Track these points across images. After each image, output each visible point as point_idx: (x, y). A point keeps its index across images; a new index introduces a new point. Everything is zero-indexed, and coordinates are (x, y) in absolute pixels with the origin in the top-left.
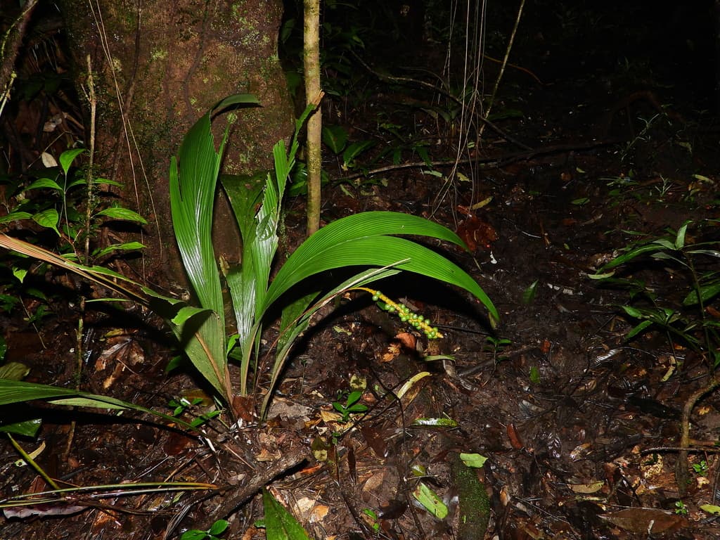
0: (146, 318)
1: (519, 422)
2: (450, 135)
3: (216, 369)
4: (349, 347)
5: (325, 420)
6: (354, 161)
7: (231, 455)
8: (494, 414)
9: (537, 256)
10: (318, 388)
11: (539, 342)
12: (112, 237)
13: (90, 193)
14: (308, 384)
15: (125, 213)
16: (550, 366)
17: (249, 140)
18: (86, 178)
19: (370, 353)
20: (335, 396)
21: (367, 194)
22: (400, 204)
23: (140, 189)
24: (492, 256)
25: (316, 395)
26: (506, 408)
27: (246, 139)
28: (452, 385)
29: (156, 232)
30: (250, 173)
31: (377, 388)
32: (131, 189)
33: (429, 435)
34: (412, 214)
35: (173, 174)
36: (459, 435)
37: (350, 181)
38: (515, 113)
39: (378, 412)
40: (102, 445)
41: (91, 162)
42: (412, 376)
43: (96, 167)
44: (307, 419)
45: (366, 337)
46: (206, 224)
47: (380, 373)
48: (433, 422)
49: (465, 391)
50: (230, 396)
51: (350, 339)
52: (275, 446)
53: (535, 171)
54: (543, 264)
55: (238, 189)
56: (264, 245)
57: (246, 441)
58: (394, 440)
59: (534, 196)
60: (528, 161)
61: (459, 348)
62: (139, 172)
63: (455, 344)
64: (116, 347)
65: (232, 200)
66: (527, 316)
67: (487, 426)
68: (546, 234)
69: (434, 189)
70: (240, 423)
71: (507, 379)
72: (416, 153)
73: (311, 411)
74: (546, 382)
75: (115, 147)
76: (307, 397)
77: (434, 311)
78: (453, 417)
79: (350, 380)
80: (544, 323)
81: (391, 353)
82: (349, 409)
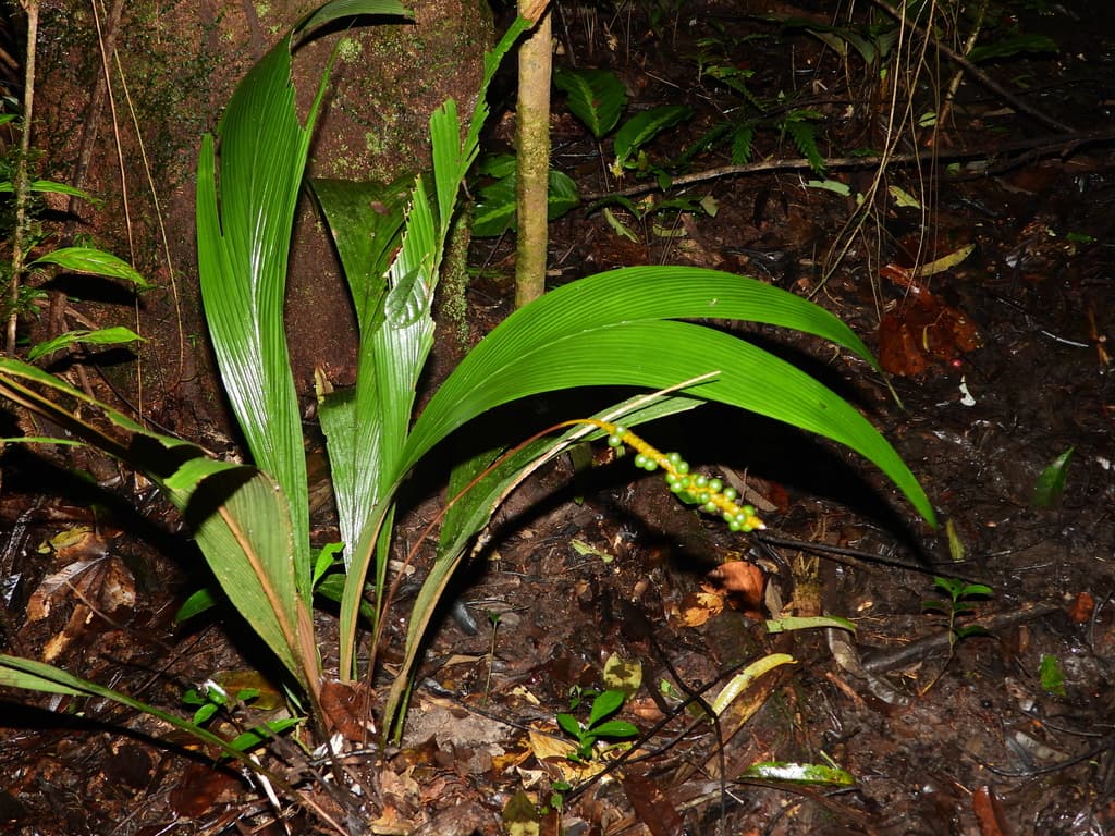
0: (143, 504)
1: (1006, 784)
2: (876, 95)
3: (279, 611)
4: (606, 592)
5: (540, 755)
6: (642, 154)
7: (314, 817)
8: (945, 762)
9: (1077, 389)
10: (528, 682)
11: (1068, 597)
12: (74, 318)
13: (20, 214)
14: (506, 672)
15: (98, 261)
16: (1092, 655)
17: (386, 99)
18: (14, 179)
19: (653, 605)
20: (565, 701)
21: (666, 233)
22: (746, 259)
23: (137, 209)
24: (963, 388)
25: (523, 698)
26: (976, 748)
27: (379, 98)
28: (846, 688)
29: (171, 309)
30: (387, 178)
31: (665, 686)
32: (118, 210)
33: (784, 803)
34: (775, 284)
35: (205, 175)
36: (856, 806)
37: (627, 202)
38: (1038, 43)
39: (663, 743)
40: (33, 787)
41: (25, 143)
42: (749, 661)
43: (36, 155)
44: (497, 751)
45: (647, 568)
46: (273, 287)
47: (675, 654)
48: (794, 772)
49: (876, 705)
50: (316, 680)
51: (608, 571)
52: (415, 802)
53: (1087, 185)
54: (1089, 411)
55: (354, 211)
56: (403, 339)
57: (349, 786)
58: (699, 809)
59: (1079, 245)
60: (1065, 159)
61: (870, 604)
62: (135, 169)
63: (862, 592)
64: (75, 568)
65: (339, 237)
66: (1039, 533)
67: (927, 789)
68: (1103, 339)
69: (830, 225)
70: (337, 743)
71: (980, 682)
72: (789, 136)
73: (509, 732)
74: (1079, 692)
75: (86, 113)
76: (501, 699)
77: (814, 515)
78: (845, 764)
79: (603, 667)
80: (1082, 551)
81: (704, 607)
82: (595, 731)
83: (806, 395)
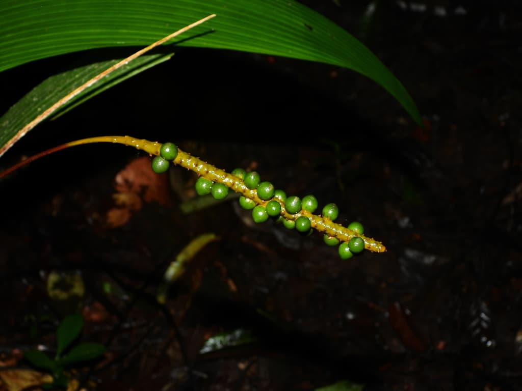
5: (14, 390)
33: (242, 366)
79: (46, 285)
81: (122, 206)
82: (65, 358)
83: (289, 18)
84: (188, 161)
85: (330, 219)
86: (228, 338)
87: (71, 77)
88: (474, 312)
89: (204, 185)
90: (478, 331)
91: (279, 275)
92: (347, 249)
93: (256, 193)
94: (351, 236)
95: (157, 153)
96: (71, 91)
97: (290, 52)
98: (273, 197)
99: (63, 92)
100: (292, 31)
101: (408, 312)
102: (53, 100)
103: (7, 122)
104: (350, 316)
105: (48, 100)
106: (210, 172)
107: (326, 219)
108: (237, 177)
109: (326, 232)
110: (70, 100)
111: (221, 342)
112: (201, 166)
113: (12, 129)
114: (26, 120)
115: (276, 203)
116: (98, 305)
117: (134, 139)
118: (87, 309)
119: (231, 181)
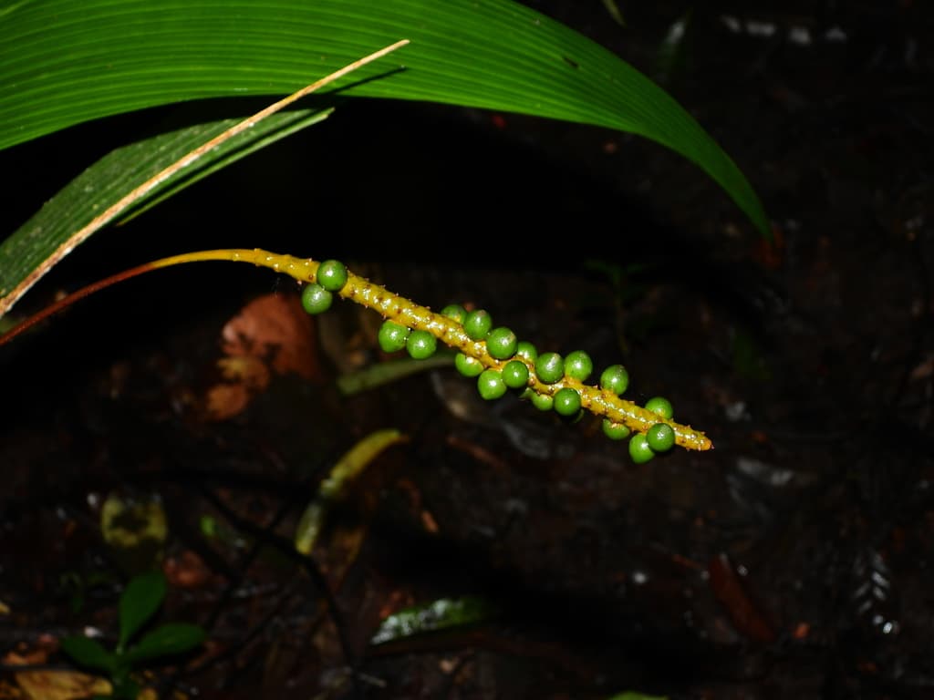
28: (478, 453)
33: (448, 665)
79: (100, 523)
81: (235, 381)
82: (134, 650)
83: (536, 47)
84: (365, 293)
85: (615, 393)
86: (423, 615)
87: (152, 150)
88: (860, 572)
89: (394, 335)
90: (867, 605)
91: (513, 504)
92: (644, 446)
93: (485, 348)
94: (652, 422)
95: (311, 278)
96: (152, 175)
97: (539, 106)
98: (515, 354)
99: (138, 177)
100: (541, 69)
101: (743, 571)
102: (120, 190)
103: (39, 229)
104: (640, 578)
105: (113, 190)
106: (404, 311)
107: (607, 393)
108: (451, 320)
109: (608, 416)
110: (150, 191)
111: (410, 623)
112: (388, 301)
113: (47, 241)
114: (73, 226)
115: (520, 364)
116: (191, 557)
117: (270, 254)
118: (171, 563)
119: (441, 327)
